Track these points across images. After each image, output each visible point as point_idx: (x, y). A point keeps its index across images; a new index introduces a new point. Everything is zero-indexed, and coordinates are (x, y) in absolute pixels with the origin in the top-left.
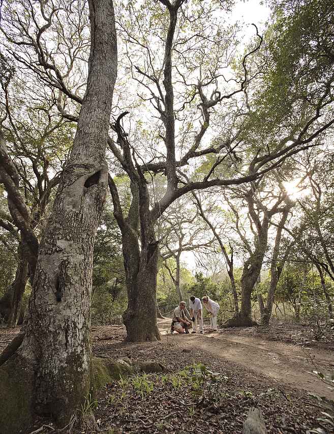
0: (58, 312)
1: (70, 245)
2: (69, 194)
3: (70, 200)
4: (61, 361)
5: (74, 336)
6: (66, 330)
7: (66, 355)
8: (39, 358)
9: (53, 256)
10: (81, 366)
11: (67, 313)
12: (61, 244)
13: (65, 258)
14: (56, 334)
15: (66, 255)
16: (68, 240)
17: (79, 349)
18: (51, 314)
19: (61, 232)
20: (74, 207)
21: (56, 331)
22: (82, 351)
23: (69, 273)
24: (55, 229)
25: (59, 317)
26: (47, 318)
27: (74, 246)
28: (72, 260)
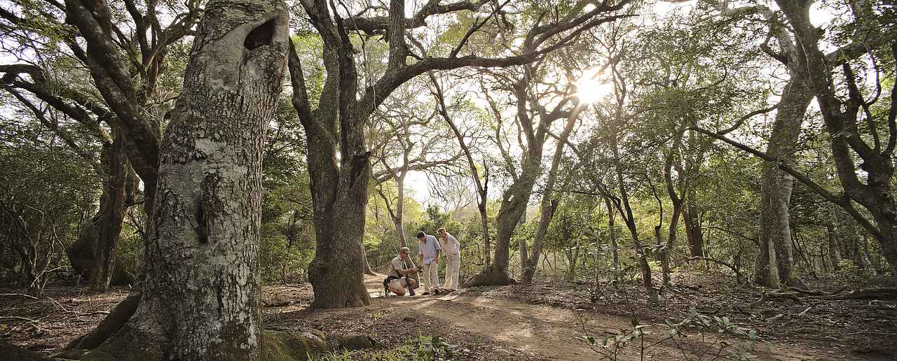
0: (204, 259)
1: (222, 150)
2: (214, 55)
3: (219, 69)
4: (211, 335)
5: (233, 296)
6: (219, 289)
7: (219, 326)
8: (172, 333)
9: (187, 167)
10: (246, 342)
11: (220, 261)
12: (205, 146)
13: (212, 171)
14: (199, 295)
15: (214, 165)
16: (216, 140)
17: (242, 317)
18: (190, 263)
19: (203, 125)
20: (226, 83)
21: (200, 290)
22: (247, 320)
23: (222, 195)
24: (191, 119)
25: (205, 267)
26: (183, 270)
27: (228, 150)
28: (225, 174)
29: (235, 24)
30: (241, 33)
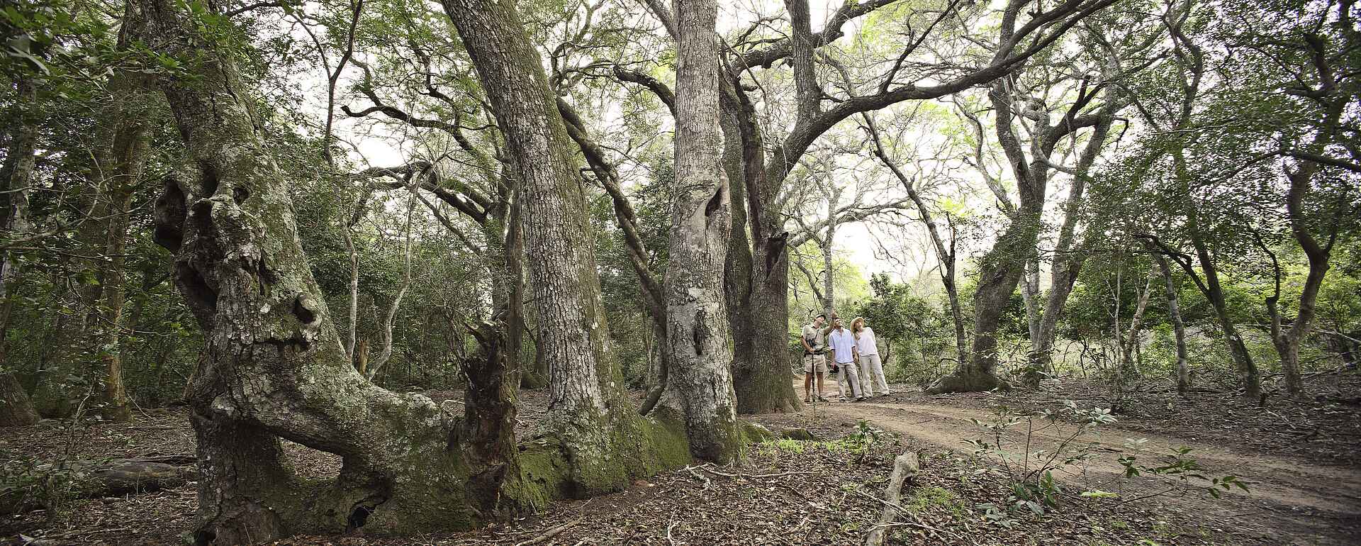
0: (702, 366)
1: (704, 293)
2: (690, 228)
3: (694, 238)
4: (711, 412)
5: (721, 389)
6: (713, 383)
7: (715, 407)
8: (687, 410)
9: (686, 307)
10: (731, 418)
11: (711, 366)
12: (694, 292)
13: (701, 309)
14: (702, 387)
15: (701, 304)
16: (700, 288)
17: (727, 402)
18: (694, 367)
19: (691, 278)
20: (699, 247)
21: (702, 384)
22: (729, 404)
23: (708, 324)
24: (683, 275)
25: (702, 370)
26: (691, 372)
27: (707, 293)
28: (707, 309)
29: (698, 203)
30: (703, 207)
